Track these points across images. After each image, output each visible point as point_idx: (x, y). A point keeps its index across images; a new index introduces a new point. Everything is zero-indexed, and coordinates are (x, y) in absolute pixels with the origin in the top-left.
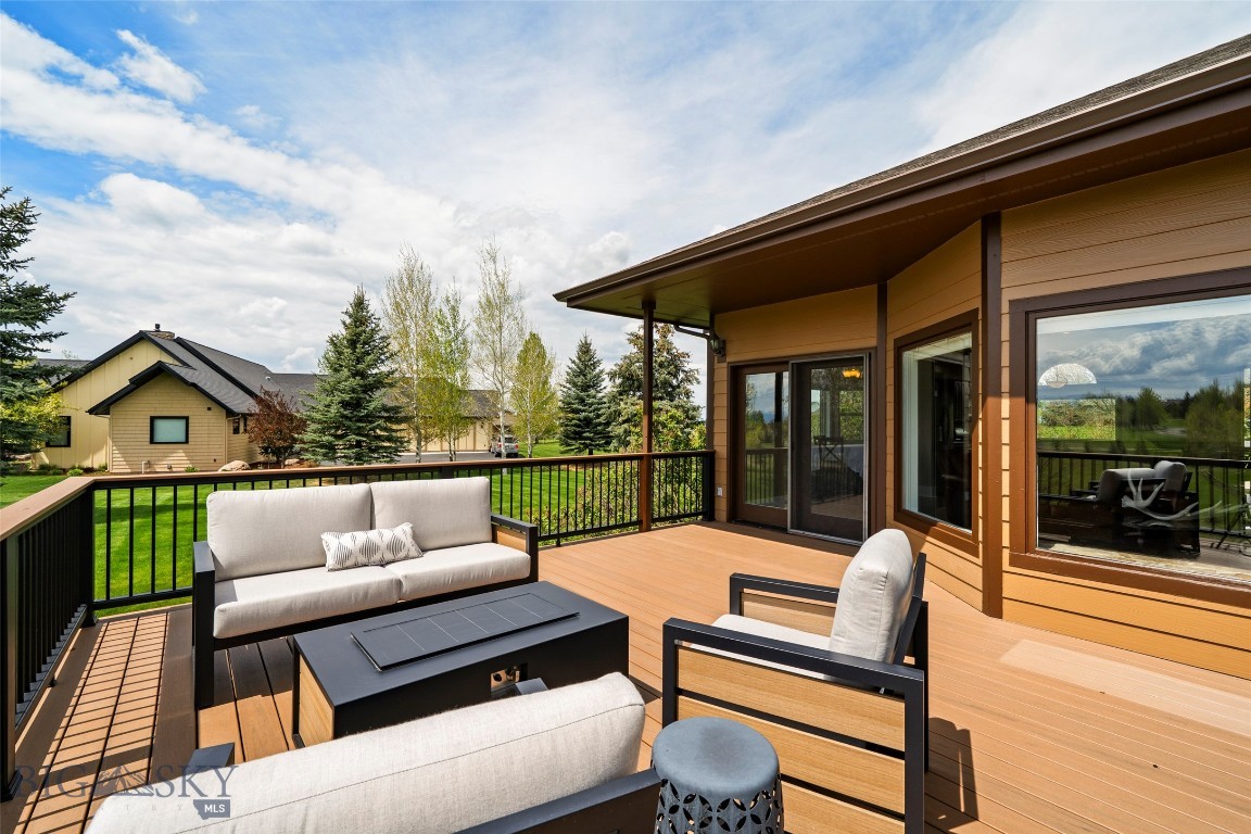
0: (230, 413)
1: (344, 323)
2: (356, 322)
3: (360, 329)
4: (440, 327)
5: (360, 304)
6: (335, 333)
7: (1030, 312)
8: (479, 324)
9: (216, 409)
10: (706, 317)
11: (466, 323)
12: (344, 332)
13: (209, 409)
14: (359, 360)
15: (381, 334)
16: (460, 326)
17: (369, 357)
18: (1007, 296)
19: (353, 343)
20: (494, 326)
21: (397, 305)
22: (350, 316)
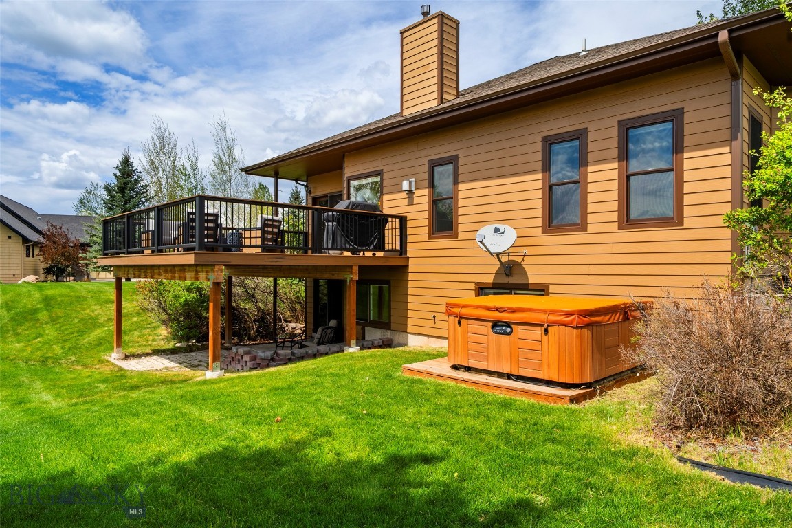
0: (25, 240)
1: (115, 175)
2: (124, 174)
3: (128, 179)
4: (184, 178)
5: (127, 162)
6: (109, 182)
7: (349, 180)
8: (214, 177)
9: (15, 238)
10: (305, 178)
11: (204, 174)
12: (116, 182)
13: (10, 237)
14: (126, 202)
15: (142, 183)
16: (199, 177)
17: (135, 199)
18: (346, 176)
19: (122, 190)
20: (225, 179)
21: (153, 163)
22: (120, 171)
